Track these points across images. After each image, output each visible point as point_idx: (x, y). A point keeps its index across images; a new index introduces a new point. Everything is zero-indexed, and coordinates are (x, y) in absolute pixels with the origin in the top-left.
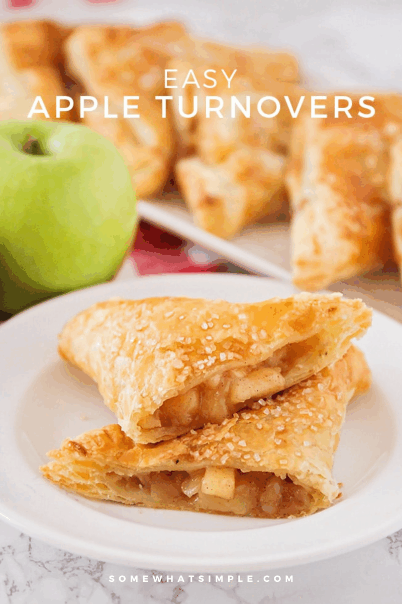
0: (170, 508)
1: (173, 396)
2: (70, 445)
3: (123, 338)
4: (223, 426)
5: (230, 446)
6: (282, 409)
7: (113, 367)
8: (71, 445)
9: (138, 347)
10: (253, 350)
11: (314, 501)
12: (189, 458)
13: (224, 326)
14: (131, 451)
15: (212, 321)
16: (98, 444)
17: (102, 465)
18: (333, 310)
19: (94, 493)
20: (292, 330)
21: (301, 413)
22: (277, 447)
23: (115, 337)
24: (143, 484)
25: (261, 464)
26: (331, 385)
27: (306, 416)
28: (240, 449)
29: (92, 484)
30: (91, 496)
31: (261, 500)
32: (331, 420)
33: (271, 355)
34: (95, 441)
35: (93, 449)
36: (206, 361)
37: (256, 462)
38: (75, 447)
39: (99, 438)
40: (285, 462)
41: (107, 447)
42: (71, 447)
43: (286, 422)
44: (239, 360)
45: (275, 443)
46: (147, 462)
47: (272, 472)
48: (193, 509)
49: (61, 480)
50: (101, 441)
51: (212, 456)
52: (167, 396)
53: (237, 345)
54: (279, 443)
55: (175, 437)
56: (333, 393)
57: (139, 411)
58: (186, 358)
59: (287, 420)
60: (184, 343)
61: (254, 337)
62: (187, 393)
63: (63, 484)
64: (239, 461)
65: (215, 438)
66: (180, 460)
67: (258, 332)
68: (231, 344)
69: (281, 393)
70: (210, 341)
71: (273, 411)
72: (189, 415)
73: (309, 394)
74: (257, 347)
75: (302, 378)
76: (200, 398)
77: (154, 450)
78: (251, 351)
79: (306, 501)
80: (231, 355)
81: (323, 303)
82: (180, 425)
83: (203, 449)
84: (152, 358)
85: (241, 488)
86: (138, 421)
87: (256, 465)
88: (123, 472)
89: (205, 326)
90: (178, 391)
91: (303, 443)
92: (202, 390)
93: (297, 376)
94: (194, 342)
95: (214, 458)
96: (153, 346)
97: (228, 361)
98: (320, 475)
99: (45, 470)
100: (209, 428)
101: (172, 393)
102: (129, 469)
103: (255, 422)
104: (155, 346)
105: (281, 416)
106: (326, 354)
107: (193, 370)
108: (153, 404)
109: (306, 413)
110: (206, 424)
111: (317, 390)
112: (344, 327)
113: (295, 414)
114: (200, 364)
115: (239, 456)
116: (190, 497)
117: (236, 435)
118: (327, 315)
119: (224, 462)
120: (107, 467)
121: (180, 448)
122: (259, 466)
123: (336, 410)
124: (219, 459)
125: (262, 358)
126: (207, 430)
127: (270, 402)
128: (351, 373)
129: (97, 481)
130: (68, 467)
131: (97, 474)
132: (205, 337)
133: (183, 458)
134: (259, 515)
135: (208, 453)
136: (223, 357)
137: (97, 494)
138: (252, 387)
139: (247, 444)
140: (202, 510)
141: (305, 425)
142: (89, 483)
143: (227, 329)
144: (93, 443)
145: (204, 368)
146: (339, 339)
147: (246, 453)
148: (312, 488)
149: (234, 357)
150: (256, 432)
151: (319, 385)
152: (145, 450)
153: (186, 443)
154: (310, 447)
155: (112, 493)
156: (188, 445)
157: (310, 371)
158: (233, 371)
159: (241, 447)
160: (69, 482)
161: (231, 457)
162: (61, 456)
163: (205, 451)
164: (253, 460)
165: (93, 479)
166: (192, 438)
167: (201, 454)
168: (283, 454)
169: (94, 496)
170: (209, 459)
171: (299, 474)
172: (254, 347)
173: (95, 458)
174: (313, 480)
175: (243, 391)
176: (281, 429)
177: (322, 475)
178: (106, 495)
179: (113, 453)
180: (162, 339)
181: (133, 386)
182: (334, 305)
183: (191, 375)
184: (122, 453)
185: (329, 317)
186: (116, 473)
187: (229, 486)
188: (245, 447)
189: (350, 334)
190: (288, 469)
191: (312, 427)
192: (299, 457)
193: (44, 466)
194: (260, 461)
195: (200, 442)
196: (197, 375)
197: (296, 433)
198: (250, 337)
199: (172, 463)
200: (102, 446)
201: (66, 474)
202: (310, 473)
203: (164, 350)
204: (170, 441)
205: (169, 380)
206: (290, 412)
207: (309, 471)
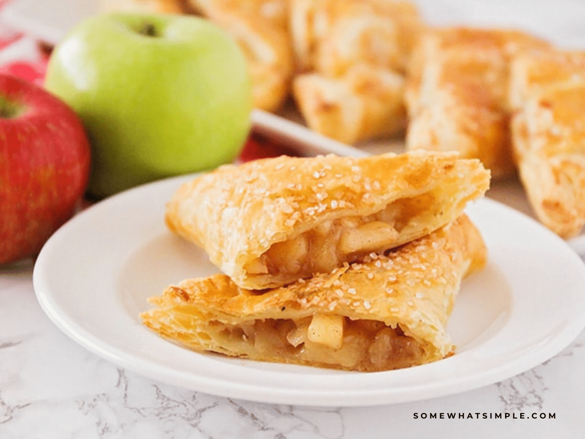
0: (275, 361)
1: (281, 240)
2: (172, 290)
3: (232, 192)
4: (333, 275)
5: (339, 293)
6: (394, 264)
7: (220, 219)
8: (174, 290)
9: (246, 195)
10: (365, 199)
11: (426, 354)
12: (296, 305)
13: (337, 176)
14: (235, 298)
15: (325, 171)
16: (201, 290)
17: (204, 312)
18: (449, 168)
19: (195, 343)
20: (407, 184)
21: (414, 267)
22: (388, 296)
23: (224, 190)
24: (247, 335)
25: (371, 312)
26: (445, 245)
27: (420, 270)
28: (350, 296)
29: (194, 333)
30: (192, 346)
31: (371, 351)
32: (445, 278)
33: (384, 207)
34: (198, 287)
35: (195, 294)
36: (316, 208)
37: (366, 309)
38: (177, 291)
39: (202, 285)
40: (396, 310)
41: (211, 293)
42: (172, 292)
43: (398, 274)
44: (350, 208)
45: (386, 292)
46: (251, 308)
47: (382, 320)
48: (299, 362)
49: (161, 328)
50: (204, 287)
51: (320, 302)
52: (274, 239)
53: (349, 194)
54: (390, 292)
55: (282, 285)
56: (448, 253)
57: (245, 253)
58: (296, 205)
59: (400, 272)
60: (294, 189)
61: (367, 187)
62: (296, 239)
63: (163, 332)
64: (348, 308)
65: (323, 285)
66: (286, 307)
67: (372, 183)
68: (343, 193)
69: (394, 250)
70: (322, 188)
71: (384, 265)
72: (297, 262)
73: (423, 251)
74: (370, 197)
75: (415, 236)
76: (309, 245)
77: (259, 297)
78: (364, 200)
79: (417, 354)
80: (342, 204)
81: (439, 160)
82: (288, 273)
83: (311, 296)
84: (261, 204)
85: (349, 338)
86: (244, 263)
87: (365, 313)
88: (227, 319)
89: (317, 175)
90: (287, 235)
91: (415, 295)
92: (312, 237)
93: (411, 234)
94: (305, 188)
95: (322, 304)
96: (261, 194)
97: (339, 209)
98: (432, 327)
99: (145, 317)
100: (318, 277)
101: (280, 236)
102: (234, 316)
103: (365, 272)
104: (265, 193)
105: (393, 269)
106: (441, 214)
107: (303, 216)
108: (261, 247)
109: (419, 267)
110: (315, 274)
111: (432, 248)
112: (461, 187)
113: (408, 267)
114: (311, 211)
115: (348, 304)
116: (295, 346)
117: (345, 283)
118: (444, 171)
119: (332, 308)
120: (210, 314)
121: (287, 294)
122: (369, 314)
123: (451, 270)
124: (326, 306)
125: (375, 210)
126: (317, 278)
127: (382, 257)
128: (466, 242)
129: (199, 330)
130: (169, 313)
131: (199, 322)
132: (317, 184)
133: (290, 305)
134: (368, 369)
135: (316, 300)
136: (334, 204)
137: (199, 344)
138: (363, 237)
139: (357, 292)
140: (308, 363)
141: (418, 278)
142: (190, 331)
143: (339, 178)
144: (196, 288)
145: (315, 215)
146: (455, 200)
147: (355, 301)
148: (423, 340)
149: (346, 206)
150: (367, 281)
151: (434, 244)
152: (250, 297)
153: (294, 290)
154: (423, 299)
155: (215, 343)
156: (295, 292)
157: (424, 230)
158: (343, 220)
159: (350, 294)
160: (170, 331)
161: (339, 304)
162: (162, 301)
163: (313, 298)
164: (362, 307)
165: (195, 327)
166: (299, 286)
167: (308, 301)
168: (394, 303)
169: (196, 346)
170: (317, 306)
171: (410, 323)
172: (366, 196)
173: (197, 304)
174: (426, 330)
175: (355, 241)
176: (393, 279)
177: (435, 326)
178: (208, 345)
179: (216, 299)
180: (271, 187)
181: (240, 230)
182: (450, 163)
183: (301, 220)
184: (226, 300)
185: (445, 174)
186: (219, 320)
187: (337, 332)
188: (353, 295)
189: (467, 195)
190: (399, 316)
191: (425, 282)
192: (410, 306)
193: (144, 313)
194: (370, 309)
195: (308, 289)
196: (306, 221)
197: (408, 285)
198: (363, 187)
199: (279, 310)
200: (206, 291)
201: (167, 322)
202: (422, 323)
203: (274, 197)
204: (277, 288)
205: (278, 223)
206: (402, 266)
207: (421, 321)
